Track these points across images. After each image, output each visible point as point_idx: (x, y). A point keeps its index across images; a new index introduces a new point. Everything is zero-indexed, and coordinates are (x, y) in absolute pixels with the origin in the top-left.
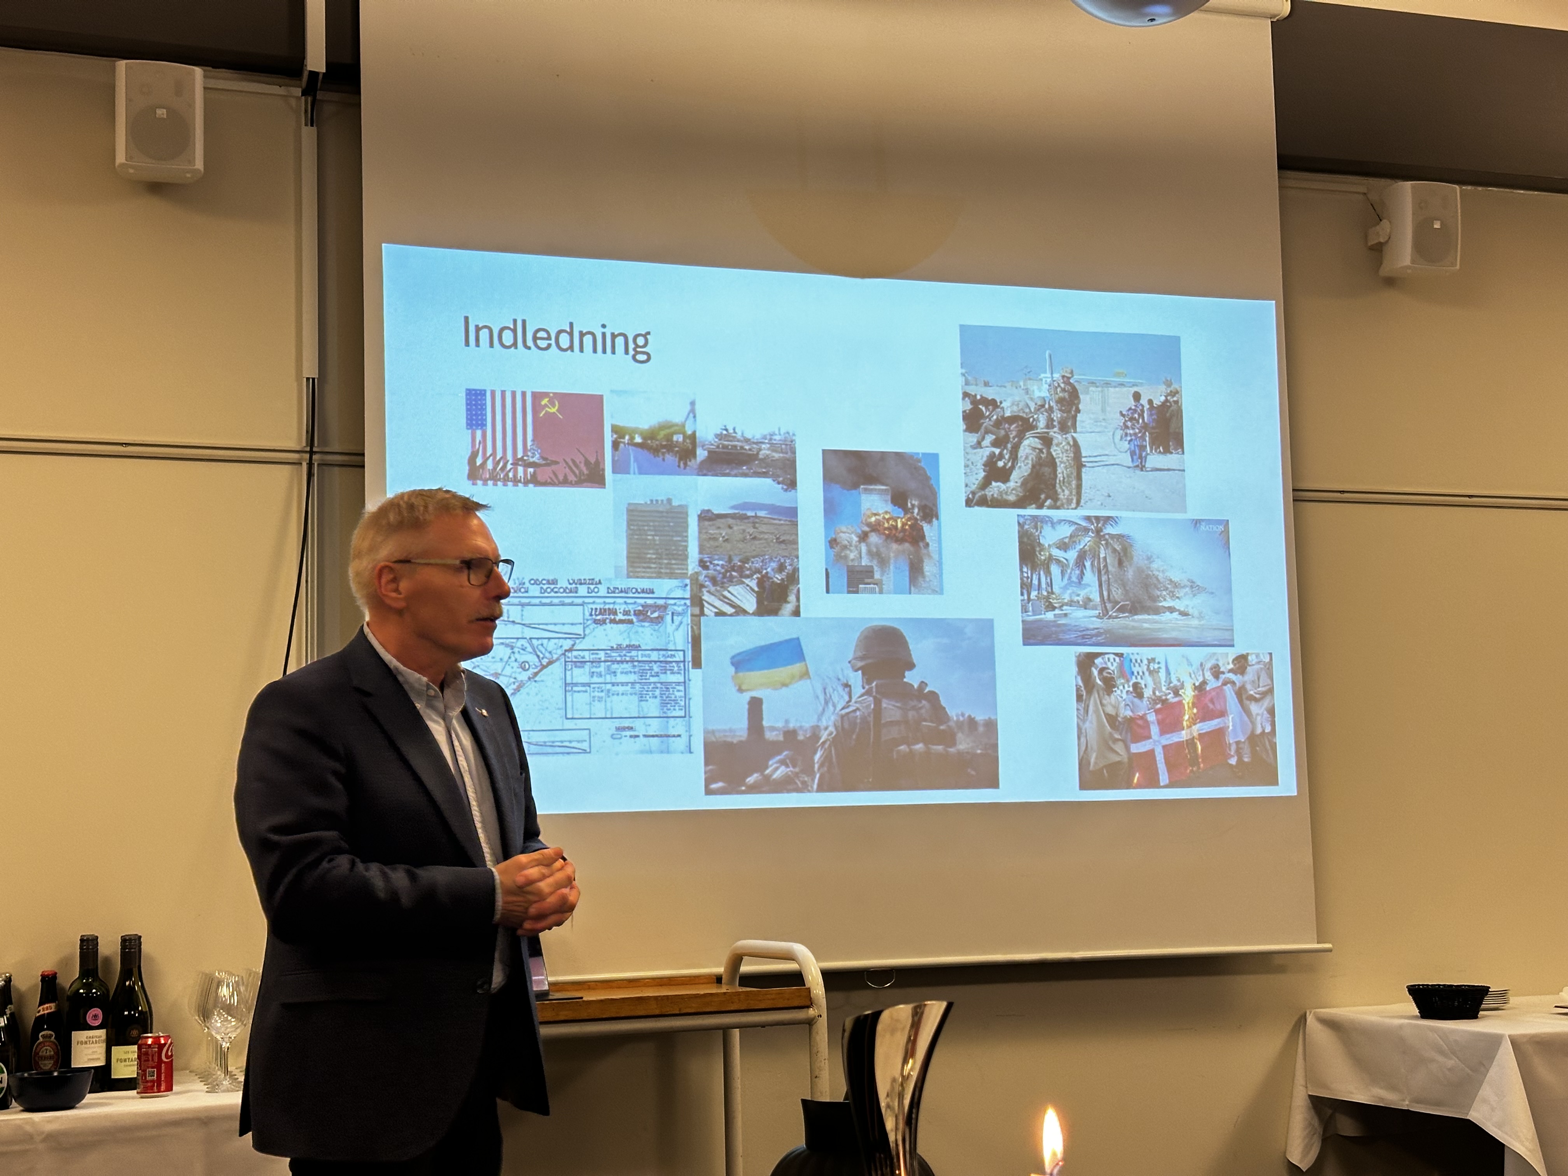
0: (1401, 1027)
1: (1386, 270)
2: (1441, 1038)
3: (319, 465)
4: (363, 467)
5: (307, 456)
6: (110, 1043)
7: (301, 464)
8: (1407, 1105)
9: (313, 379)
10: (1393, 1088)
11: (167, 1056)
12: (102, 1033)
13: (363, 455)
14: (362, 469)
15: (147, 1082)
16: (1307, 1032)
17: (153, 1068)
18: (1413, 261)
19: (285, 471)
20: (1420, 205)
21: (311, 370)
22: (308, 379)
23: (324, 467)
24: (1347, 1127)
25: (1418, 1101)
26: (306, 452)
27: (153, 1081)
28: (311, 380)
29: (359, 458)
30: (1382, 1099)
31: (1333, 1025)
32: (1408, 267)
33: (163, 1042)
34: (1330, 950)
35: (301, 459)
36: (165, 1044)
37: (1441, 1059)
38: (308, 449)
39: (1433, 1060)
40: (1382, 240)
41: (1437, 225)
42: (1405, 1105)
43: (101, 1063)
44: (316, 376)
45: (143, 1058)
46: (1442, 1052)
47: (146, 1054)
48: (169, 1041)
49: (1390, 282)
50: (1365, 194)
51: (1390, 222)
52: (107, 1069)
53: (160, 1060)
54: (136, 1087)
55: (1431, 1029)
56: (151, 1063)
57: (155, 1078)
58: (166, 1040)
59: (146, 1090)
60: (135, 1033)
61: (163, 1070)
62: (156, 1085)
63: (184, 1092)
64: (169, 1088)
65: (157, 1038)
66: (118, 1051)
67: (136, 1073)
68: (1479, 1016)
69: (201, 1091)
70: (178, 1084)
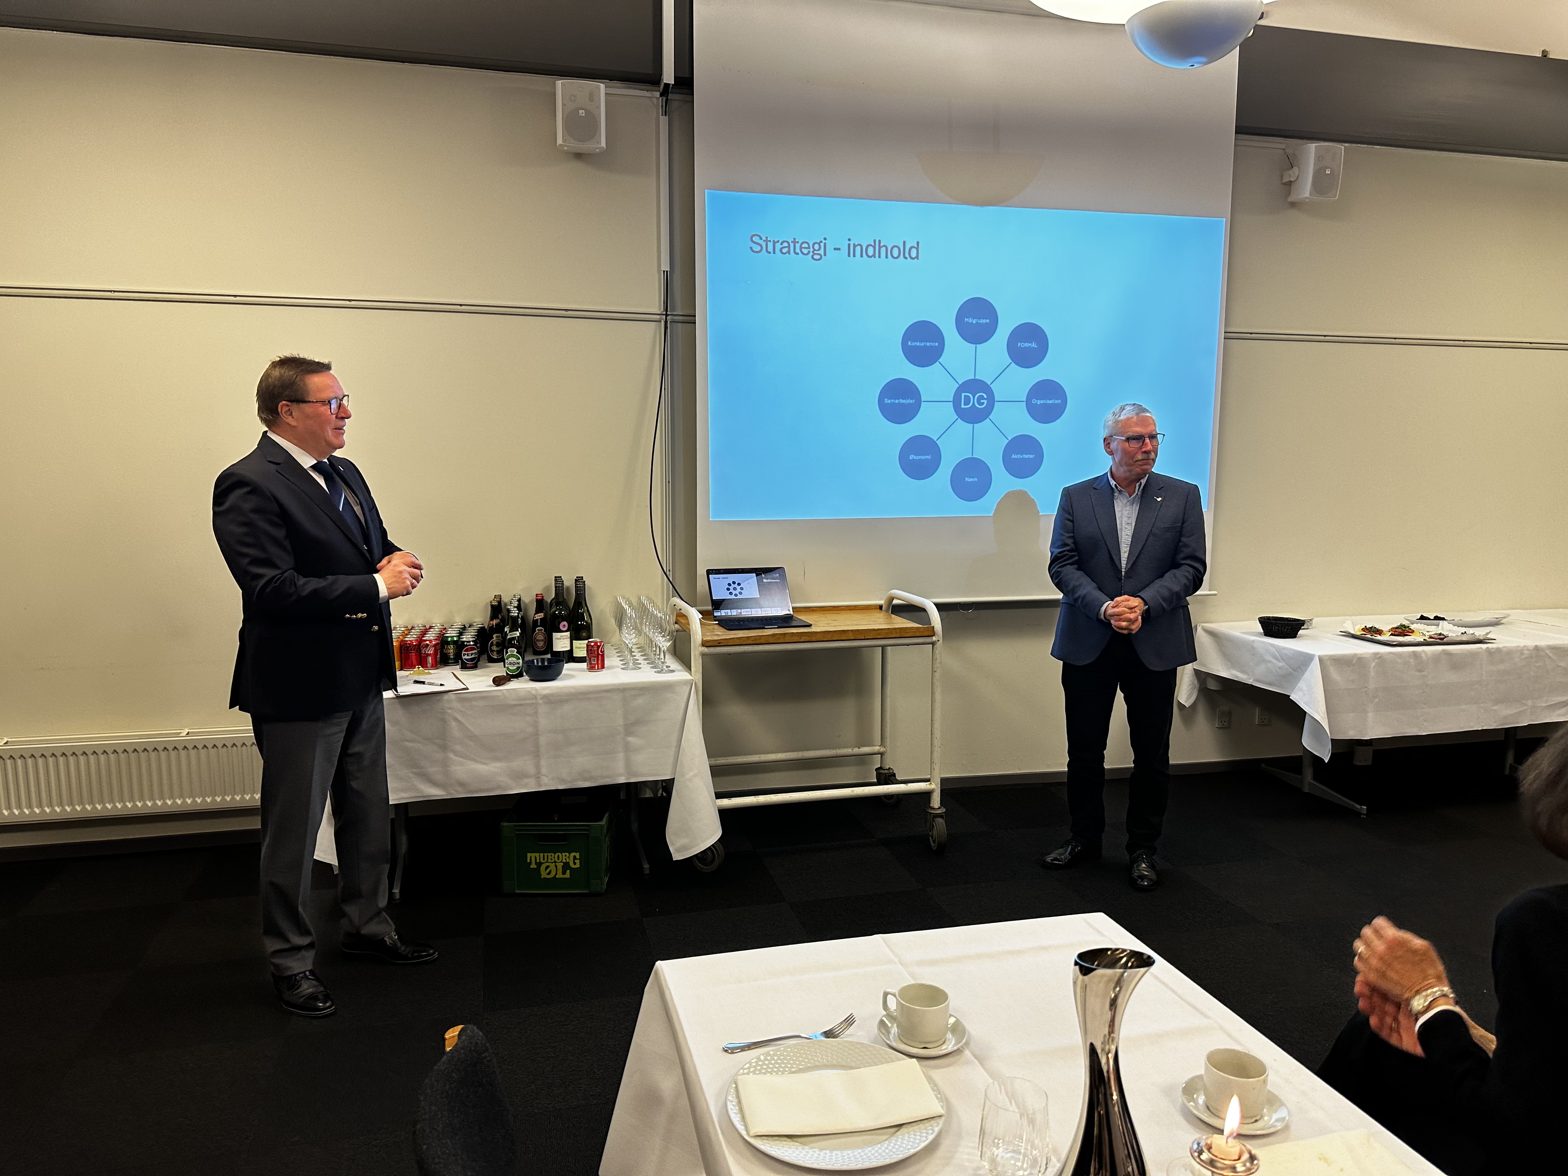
0: (1253, 641)
1: (1293, 198)
2: (1276, 650)
3: (670, 322)
4: (695, 323)
5: (664, 317)
6: (573, 638)
7: (661, 321)
8: (1252, 682)
9: (667, 271)
10: (1243, 672)
11: (601, 652)
12: (568, 634)
13: (695, 316)
14: (694, 324)
15: (592, 664)
17: (594, 657)
18: (1311, 194)
19: (653, 325)
20: (1319, 158)
21: (666, 267)
22: (664, 271)
23: (673, 323)
24: (1212, 685)
25: (1258, 681)
26: (663, 315)
27: (595, 664)
29: (692, 318)
30: (1237, 677)
31: (1212, 634)
32: (1307, 198)
33: (599, 644)
34: (1216, 595)
35: (661, 319)
36: (600, 646)
37: (1274, 661)
38: (665, 313)
39: (1269, 662)
40: (1292, 180)
41: (1328, 172)
42: (1250, 682)
43: (568, 648)
44: (669, 270)
45: (589, 652)
46: (1276, 658)
47: (591, 650)
48: (602, 644)
49: (1293, 205)
50: (1284, 149)
51: (1299, 168)
52: (571, 651)
53: (598, 654)
54: (586, 663)
55: (1272, 645)
56: (593, 655)
57: (596, 662)
58: (601, 644)
59: (591, 668)
60: (584, 634)
61: (600, 658)
62: (596, 666)
63: (610, 668)
64: (603, 667)
65: (596, 643)
66: (576, 643)
67: (585, 655)
68: (1297, 636)
69: (618, 667)
70: (607, 663)
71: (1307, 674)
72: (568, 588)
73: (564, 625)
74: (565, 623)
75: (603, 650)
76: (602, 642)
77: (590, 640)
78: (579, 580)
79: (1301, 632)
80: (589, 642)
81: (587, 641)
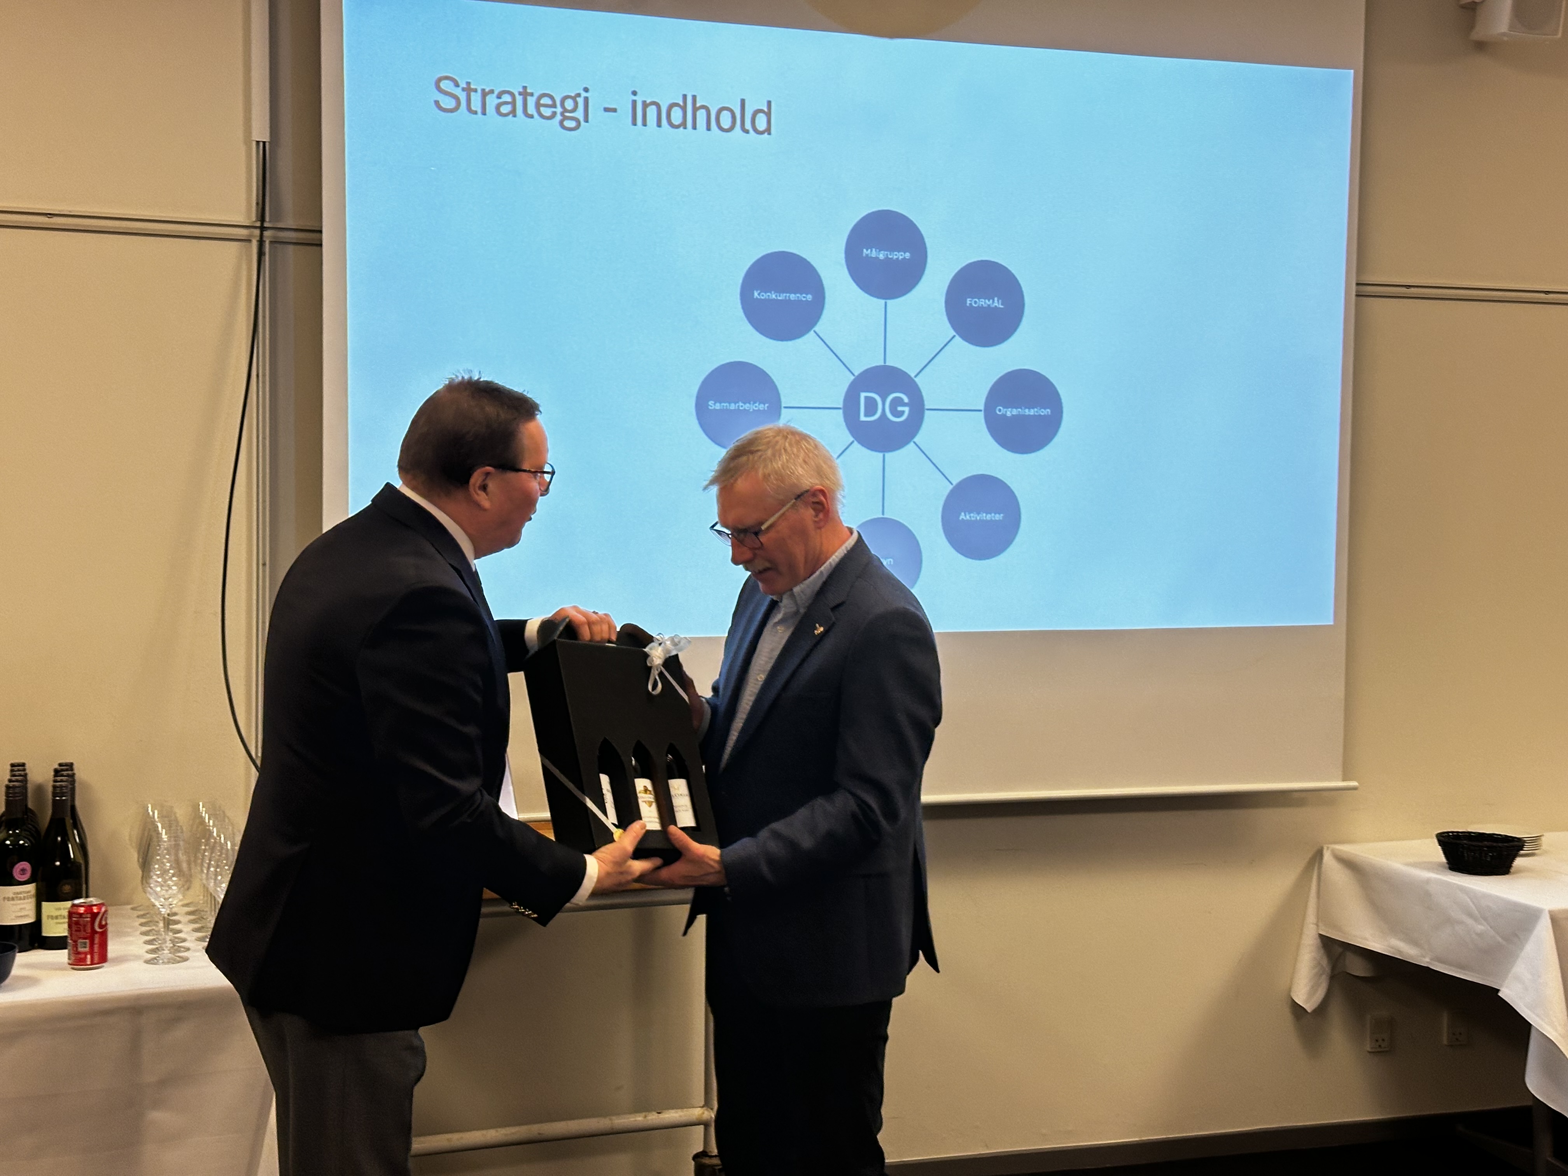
0: (1428, 881)
1: (1478, 34)
2: (1473, 900)
3: (271, 242)
4: (321, 245)
5: (257, 232)
6: (40, 899)
7: (249, 241)
8: (1427, 962)
9: (264, 143)
10: (1415, 943)
11: (101, 926)
12: (31, 888)
13: (321, 232)
14: (319, 248)
15: (79, 953)
16: (1323, 869)
17: (85, 938)
18: (1512, 27)
19: (233, 247)
21: (261, 132)
22: (258, 142)
23: (278, 245)
24: (1358, 968)
25: (1441, 961)
26: (255, 227)
27: (86, 954)
28: (261, 144)
29: (318, 235)
30: (1400, 952)
31: (1350, 864)
33: (95, 911)
34: (1355, 789)
35: (251, 235)
36: (98, 913)
37: (1470, 921)
38: (258, 224)
39: (1461, 923)
40: (1476, 1)
42: (1425, 961)
43: (31, 919)
44: (267, 139)
45: (74, 928)
46: (1470, 915)
48: (103, 909)
49: (1481, 46)
52: (37, 925)
53: (94, 932)
54: (66, 951)
55: (1463, 889)
56: (82, 934)
57: (87, 949)
58: (100, 909)
59: (78, 962)
60: (67, 888)
61: (97, 940)
62: (89, 957)
63: (121, 960)
64: (103, 958)
65: (89, 907)
66: (48, 908)
67: (66, 934)
68: (1511, 870)
69: (137, 957)
70: (113, 948)
71: (1529, 948)
72: (40, 789)
73: (23, 869)
74: (25, 865)
75: (104, 923)
76: (103, 904)
77: (77, 902)
78: (65, 771)
79: (1518, 862)
80: (74, 905)
81: (68, 904)
